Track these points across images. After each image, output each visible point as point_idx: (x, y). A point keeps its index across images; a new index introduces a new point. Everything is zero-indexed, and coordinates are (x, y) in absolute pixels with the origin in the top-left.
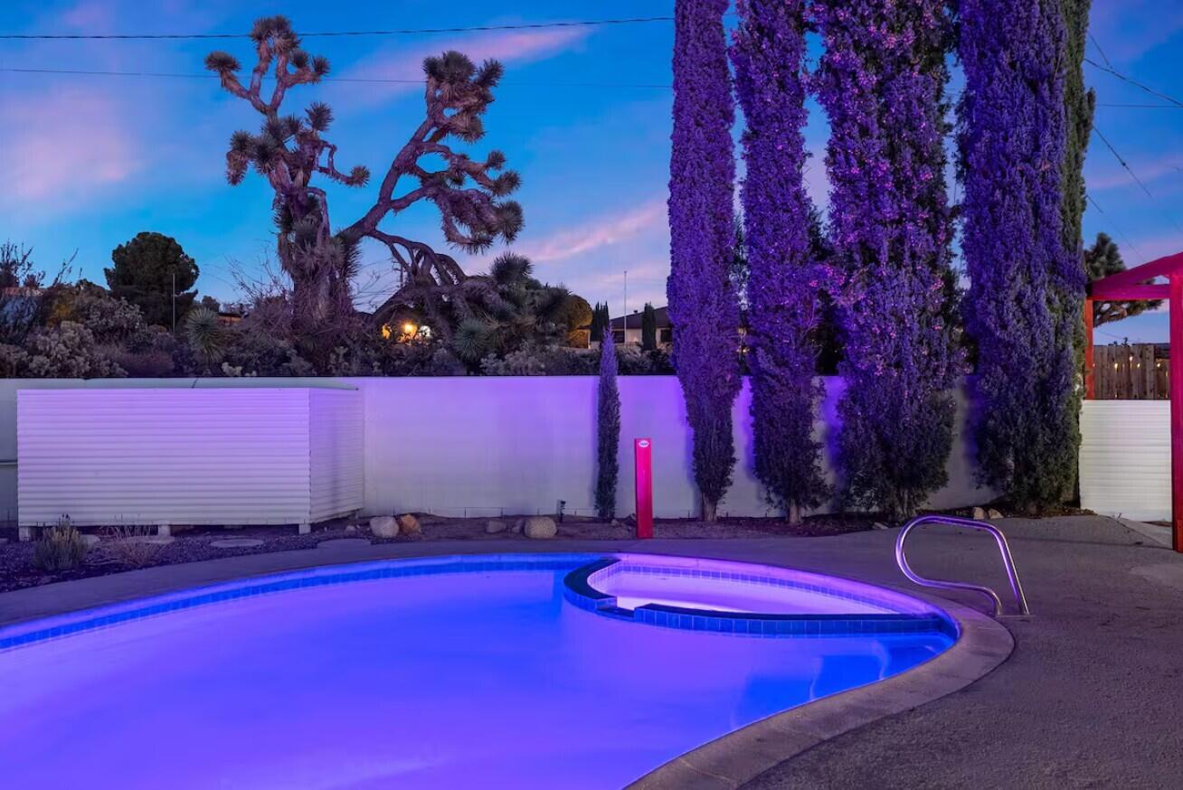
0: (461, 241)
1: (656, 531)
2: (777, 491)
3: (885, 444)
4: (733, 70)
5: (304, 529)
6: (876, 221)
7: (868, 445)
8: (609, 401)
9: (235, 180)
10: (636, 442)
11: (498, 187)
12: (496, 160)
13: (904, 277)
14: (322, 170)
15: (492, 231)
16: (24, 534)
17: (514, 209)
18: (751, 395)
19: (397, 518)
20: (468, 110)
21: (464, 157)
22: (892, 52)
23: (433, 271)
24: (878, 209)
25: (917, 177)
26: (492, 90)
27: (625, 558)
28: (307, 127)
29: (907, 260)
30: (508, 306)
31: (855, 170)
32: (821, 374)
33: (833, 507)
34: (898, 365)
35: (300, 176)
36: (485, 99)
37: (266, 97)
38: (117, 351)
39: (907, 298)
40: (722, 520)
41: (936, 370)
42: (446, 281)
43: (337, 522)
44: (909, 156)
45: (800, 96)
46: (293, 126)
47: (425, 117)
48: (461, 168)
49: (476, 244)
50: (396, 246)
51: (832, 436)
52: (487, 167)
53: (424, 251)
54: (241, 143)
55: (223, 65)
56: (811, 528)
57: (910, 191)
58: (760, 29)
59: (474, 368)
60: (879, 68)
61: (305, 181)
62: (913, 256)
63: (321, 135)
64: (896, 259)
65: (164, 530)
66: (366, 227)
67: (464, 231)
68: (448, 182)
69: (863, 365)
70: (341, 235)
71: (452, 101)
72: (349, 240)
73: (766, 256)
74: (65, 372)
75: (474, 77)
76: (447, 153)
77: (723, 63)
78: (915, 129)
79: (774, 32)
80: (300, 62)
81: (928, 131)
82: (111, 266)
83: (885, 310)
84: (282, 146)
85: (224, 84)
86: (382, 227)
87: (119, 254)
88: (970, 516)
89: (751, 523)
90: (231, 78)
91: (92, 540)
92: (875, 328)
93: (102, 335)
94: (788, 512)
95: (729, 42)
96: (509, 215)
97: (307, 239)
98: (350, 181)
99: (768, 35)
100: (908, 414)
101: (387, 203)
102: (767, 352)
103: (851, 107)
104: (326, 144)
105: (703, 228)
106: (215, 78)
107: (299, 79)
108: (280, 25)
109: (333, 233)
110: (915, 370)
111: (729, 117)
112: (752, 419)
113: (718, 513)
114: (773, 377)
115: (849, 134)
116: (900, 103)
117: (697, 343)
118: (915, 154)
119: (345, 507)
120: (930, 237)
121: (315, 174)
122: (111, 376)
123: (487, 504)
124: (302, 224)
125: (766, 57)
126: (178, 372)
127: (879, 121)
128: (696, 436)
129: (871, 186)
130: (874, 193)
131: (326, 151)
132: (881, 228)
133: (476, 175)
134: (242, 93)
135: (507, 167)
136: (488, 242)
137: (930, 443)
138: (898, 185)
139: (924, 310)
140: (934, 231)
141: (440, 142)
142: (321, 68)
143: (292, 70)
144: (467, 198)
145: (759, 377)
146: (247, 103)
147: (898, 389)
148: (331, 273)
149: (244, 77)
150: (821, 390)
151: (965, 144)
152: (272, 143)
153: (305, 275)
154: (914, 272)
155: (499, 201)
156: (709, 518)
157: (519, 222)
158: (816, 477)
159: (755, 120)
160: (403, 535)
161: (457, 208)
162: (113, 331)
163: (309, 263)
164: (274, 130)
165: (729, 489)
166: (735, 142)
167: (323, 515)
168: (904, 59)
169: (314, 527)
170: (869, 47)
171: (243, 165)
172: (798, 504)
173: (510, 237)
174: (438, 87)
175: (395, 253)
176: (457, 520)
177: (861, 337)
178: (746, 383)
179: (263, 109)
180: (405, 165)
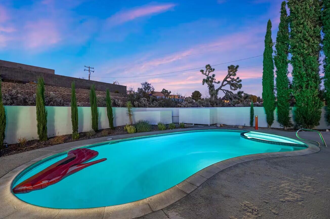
0: (233, 89)
1: (258, 129)
2: (282, 124)
3: (304, 118)
4: (274, 61)
5: (209, 125)
6: (302, 82)
7: (301, 118)
8: (252, 110)
9: (203, 84)
10: (255, 116)
11: (238, 82)
12: (238, 78)
13: (308, 90)
14: (214, 82)
15: (237, 88)
16: (180, 124)
17: (241, 85)
18: (277, 110)
19: (220, 125)
20: (234, 72)
21: (233, 78)
22: (306, 54)
23: (229, 94)
24: (303, 80)
25: (312, 74)
26: (238, 69)
27: (251, 132)
28: (212, 77)
29: (309, 87)
30: (239, 98)
31: (298, 74)
32: (291, 106)
33: (294, 128)
34: (307, 105)
35: (211, 83)
36: (236, 70)
37: (207, 74)
38: (191, 104)
39: (309, 94)
40: (271, 128)
41: (316, 106)
42: (231, 95)
43: (213, 125)
44: (310, 70)
45: (287, 64)
46: (210, 77)
47: (228, 74)
48: (233, 80)
49: (235, 90)
50: (224, 91)
51: (294, 116)
52: (237, 79)
53: (228, 91)
54: (204, 80)
55: (202, 71)
56: (288, 130)
57: (310, 76)
58: (279, 54)
59: (234, 106)
60: (303, 57)
61: (212, 84)
62: (311, 87)
63: (214, 78)
64: (307, 88)
65: (193, 124)
66: (220, 88)
67: (233, 88)
68: (231, 82)
69: (299, 105)
70: (216, 90)
71: (231, 71)
72: (217, 90)
73: (280, 89)
74: (185, 107)
75: (235, 68)
76: (231, 78)
77: (272, 61)
78: (311, 66)
79: (282, 54)
80: (211, 69)
81: (315, 66)
82: (192, 95)
83: (304, 96)
84: (209, 80)
85: (202, 73)
86: (222, 88)
87: (193, 93)
88: (325, 131)
89: (278, 129)
90: (203, 72)
91: (186, 125)
92: (302, 99)
93: (189, 103)
94: (284, 128)
95: (273, 57)
96: (240, 85)
97: (212, 91)
98: (217, 83)
99: (280, 55)
100: (309, 113)
101: (222, 85)
102: (280, 103)
103: (297, 64)
104: (214, 79)
105: (268, 85)
106: (201, 73)
107: (211, 71)
108: (209, 65)
109: (215, 90)
110: (311, 106)
111: (273, 68)
112: (278, 113)
113: (271, 127)
114: (281, 107)
115: (296, 68)
116: (308, 62)
117: (267, 102)
118: (312, 70)
119: (215, 123)
120: (315, 83)
121: (213, 83)
122: (190, 107)
123: (234, 124)
124: (211, 89)
125: (280, 59)
126: (197, 107)
127: (303, 66)
128: (267, 116)
129: (301, 76)
130: (302, 77)
131: (214, 80)
132: (303, 83)
133: (235, 80)
134: (204, 74)
135: (240, 79)
136: (237, 89)
137: (315, 118)
138: (307, 75)
139: (313, 96)
140: (316, 82)
141: (230, 77)
142: (214, 70)
143: (210, 70)
144: (234, 84)
145: (278, 107)
146: (205, 75)
147: (307, 109)
148: (215, 94)
149: (205, 72)
150: (291, 109)
151: (325, 66)
152: (207, 80)
153: (212, 95)
154: (311, 89)
155: (238, 84)
156: (269, 128)
157: (241, 86)
158: (290, 123)
159: (278, 68)
160: (221, 126)
161: (232, 85)
162: (190, 102)
163: (212, 94)
164: (208, 78)
165: (273, 124)
166: (274, 72)
167: (212, 123)
168: (309, 54)
169: (210, 125)
170: (301, 54)
171: (204, 83)
172: (286, 127)
173: (240, 88)
174: (230, 70)
175: (224, 92)
176: (230, 126)
177: (299, 101)
178: (276, 108)
179: (206, 75)
180: (225, 80)
